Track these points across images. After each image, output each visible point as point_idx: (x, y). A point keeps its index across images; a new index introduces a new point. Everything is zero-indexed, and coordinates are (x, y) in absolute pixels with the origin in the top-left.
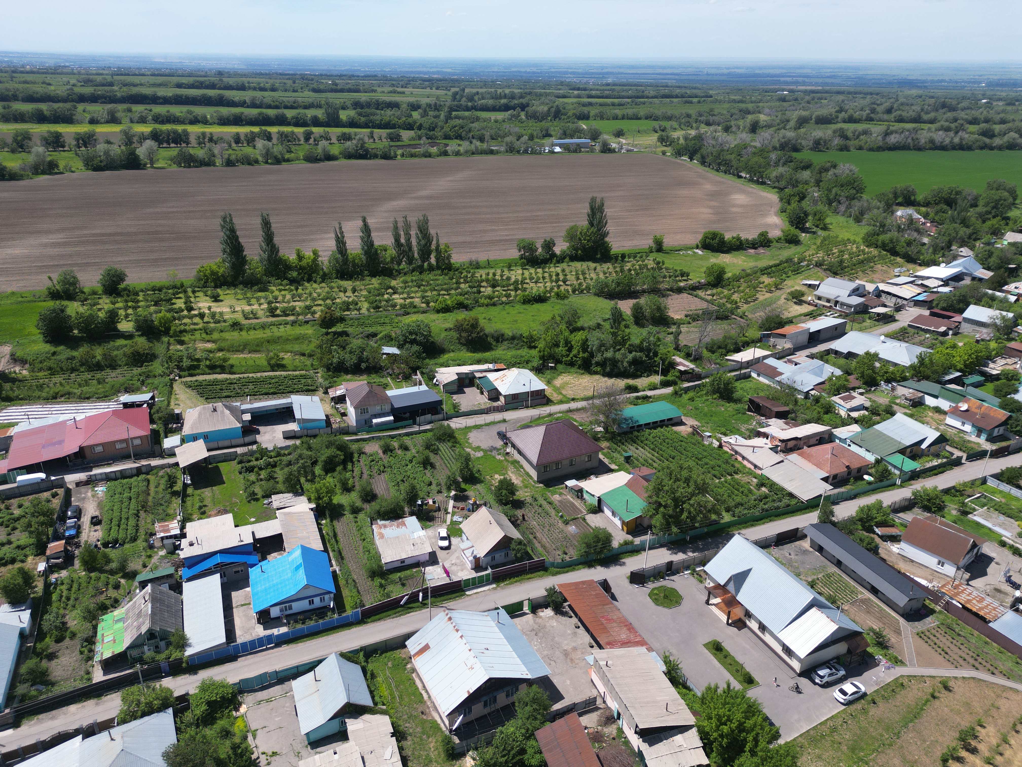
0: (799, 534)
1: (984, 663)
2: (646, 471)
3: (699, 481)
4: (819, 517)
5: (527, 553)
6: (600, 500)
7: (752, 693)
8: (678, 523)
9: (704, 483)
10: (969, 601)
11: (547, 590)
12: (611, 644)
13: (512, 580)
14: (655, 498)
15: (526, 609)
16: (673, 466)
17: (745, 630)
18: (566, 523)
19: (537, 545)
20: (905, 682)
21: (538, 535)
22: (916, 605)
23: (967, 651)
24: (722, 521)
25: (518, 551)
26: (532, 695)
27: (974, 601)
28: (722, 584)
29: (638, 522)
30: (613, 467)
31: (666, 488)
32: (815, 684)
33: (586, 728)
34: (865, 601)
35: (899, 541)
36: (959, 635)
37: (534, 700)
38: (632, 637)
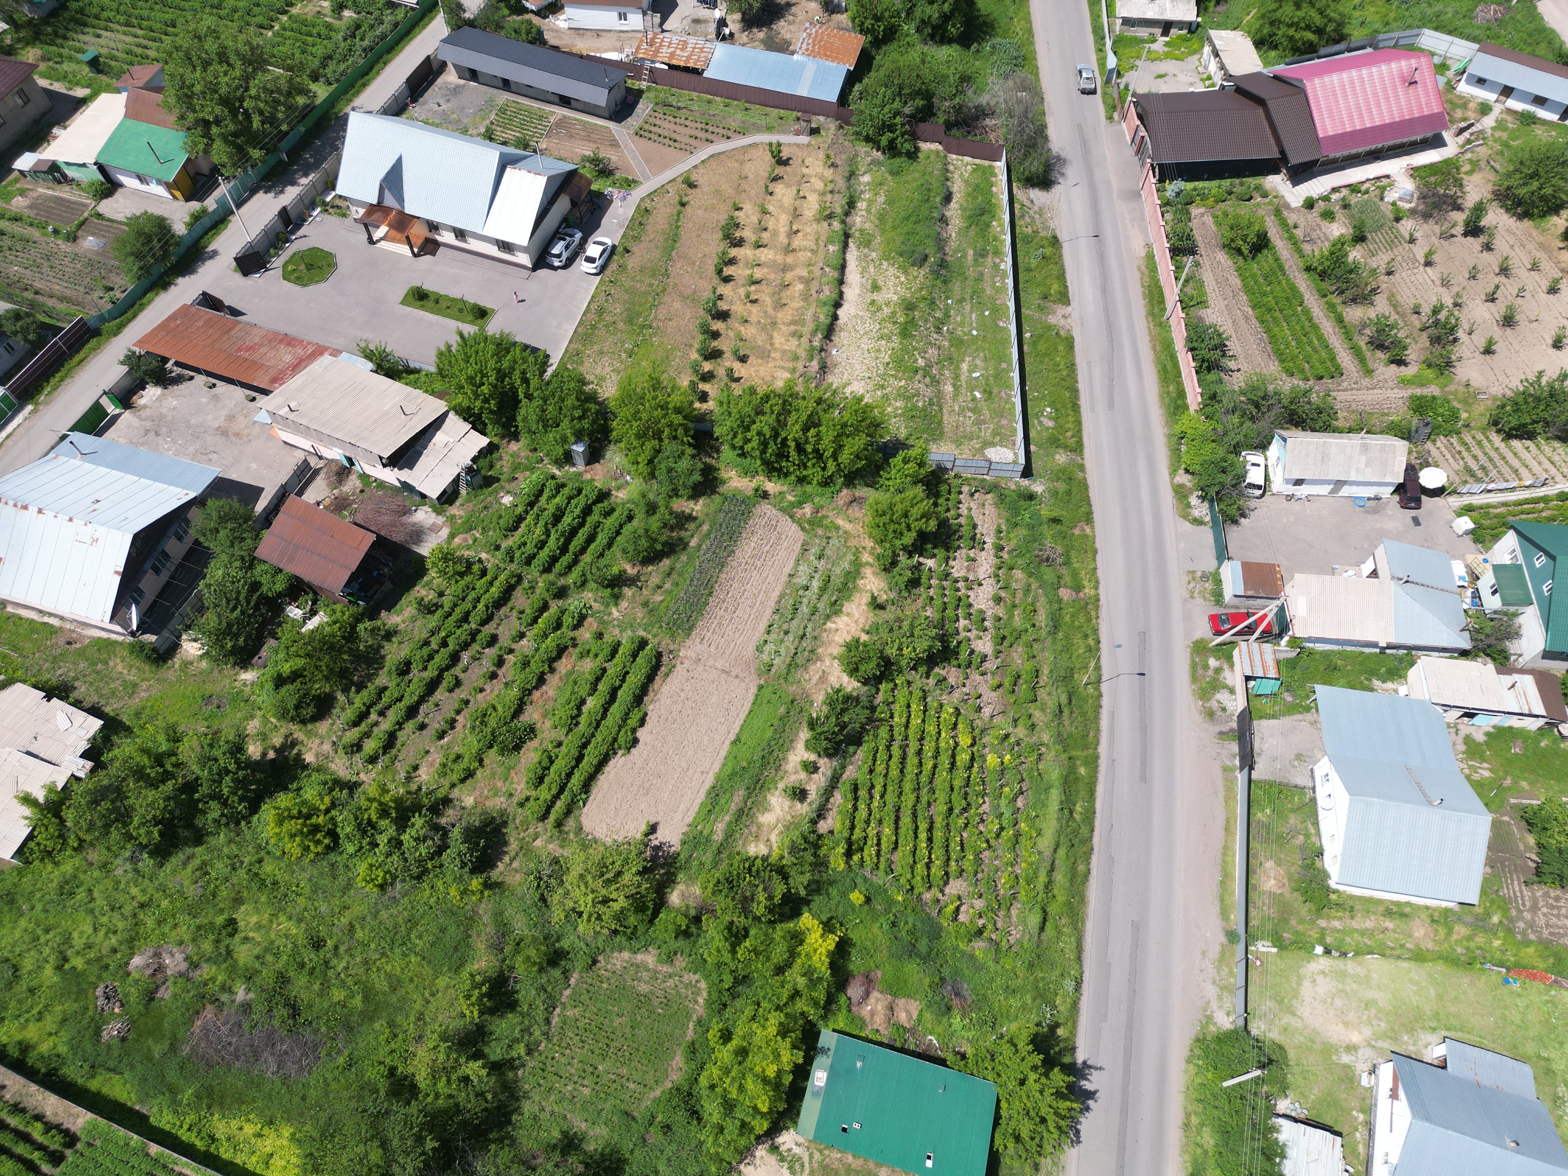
0: (435, 66)
1: (716, 130)
2: (144, 73)
3: (244, 49)
4: (448, 23)
5: (43, 325)
6: (101, 168)
7: (494, 327)
8: (254, 140)
9: (252, 49)
10: (672, 55)
11: (123, 363)
12: (279, 379)
13: (53, 381)
14: (191, 117)
15: (111, 409)
16: (185, 41)
17: (441, 249)
18: (73, 238)
19: (50, 302)
20: (648, 204)
21: (38, 285)
22: (619, 94)
23: (694, 125)
24: (318, 101)
25: (25, 330)
26: (214, 515)
27: (678, 52)
28: (375, 202)
29: (192, 172)
30: (80, 92)
31: (198, 88)
32: (555, 269)
33: (318, 504)
34: (562, 123)
35: (562, 8)
36: (679, 108)
37: (224, 519)
38: (300, 351)
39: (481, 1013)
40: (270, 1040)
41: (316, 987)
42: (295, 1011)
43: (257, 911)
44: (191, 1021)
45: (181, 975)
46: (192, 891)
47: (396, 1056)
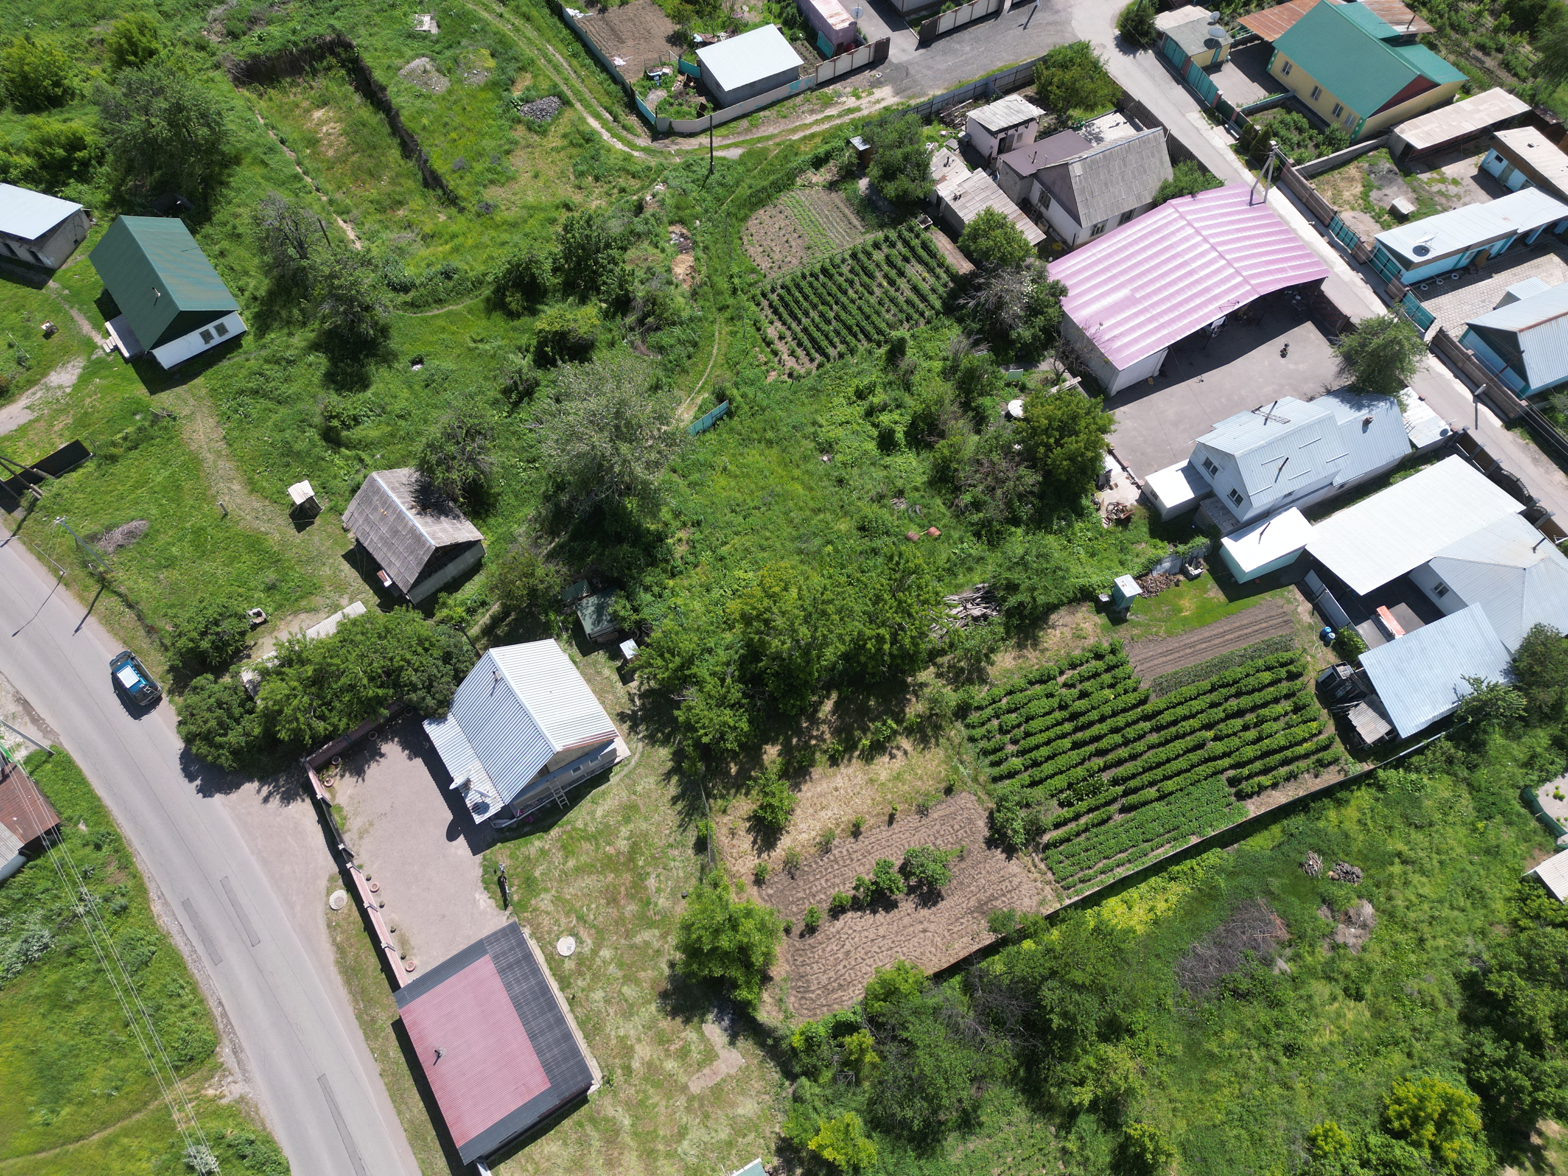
39: (1128, 1137)
40: (1226, 962)
41: (1249, 1024)
42: (1237, 994)
43: (1357, 1023)
44: (1283, 916)
45: (1332, 933)
46: (1412, 985)
47: (1142, 1045)
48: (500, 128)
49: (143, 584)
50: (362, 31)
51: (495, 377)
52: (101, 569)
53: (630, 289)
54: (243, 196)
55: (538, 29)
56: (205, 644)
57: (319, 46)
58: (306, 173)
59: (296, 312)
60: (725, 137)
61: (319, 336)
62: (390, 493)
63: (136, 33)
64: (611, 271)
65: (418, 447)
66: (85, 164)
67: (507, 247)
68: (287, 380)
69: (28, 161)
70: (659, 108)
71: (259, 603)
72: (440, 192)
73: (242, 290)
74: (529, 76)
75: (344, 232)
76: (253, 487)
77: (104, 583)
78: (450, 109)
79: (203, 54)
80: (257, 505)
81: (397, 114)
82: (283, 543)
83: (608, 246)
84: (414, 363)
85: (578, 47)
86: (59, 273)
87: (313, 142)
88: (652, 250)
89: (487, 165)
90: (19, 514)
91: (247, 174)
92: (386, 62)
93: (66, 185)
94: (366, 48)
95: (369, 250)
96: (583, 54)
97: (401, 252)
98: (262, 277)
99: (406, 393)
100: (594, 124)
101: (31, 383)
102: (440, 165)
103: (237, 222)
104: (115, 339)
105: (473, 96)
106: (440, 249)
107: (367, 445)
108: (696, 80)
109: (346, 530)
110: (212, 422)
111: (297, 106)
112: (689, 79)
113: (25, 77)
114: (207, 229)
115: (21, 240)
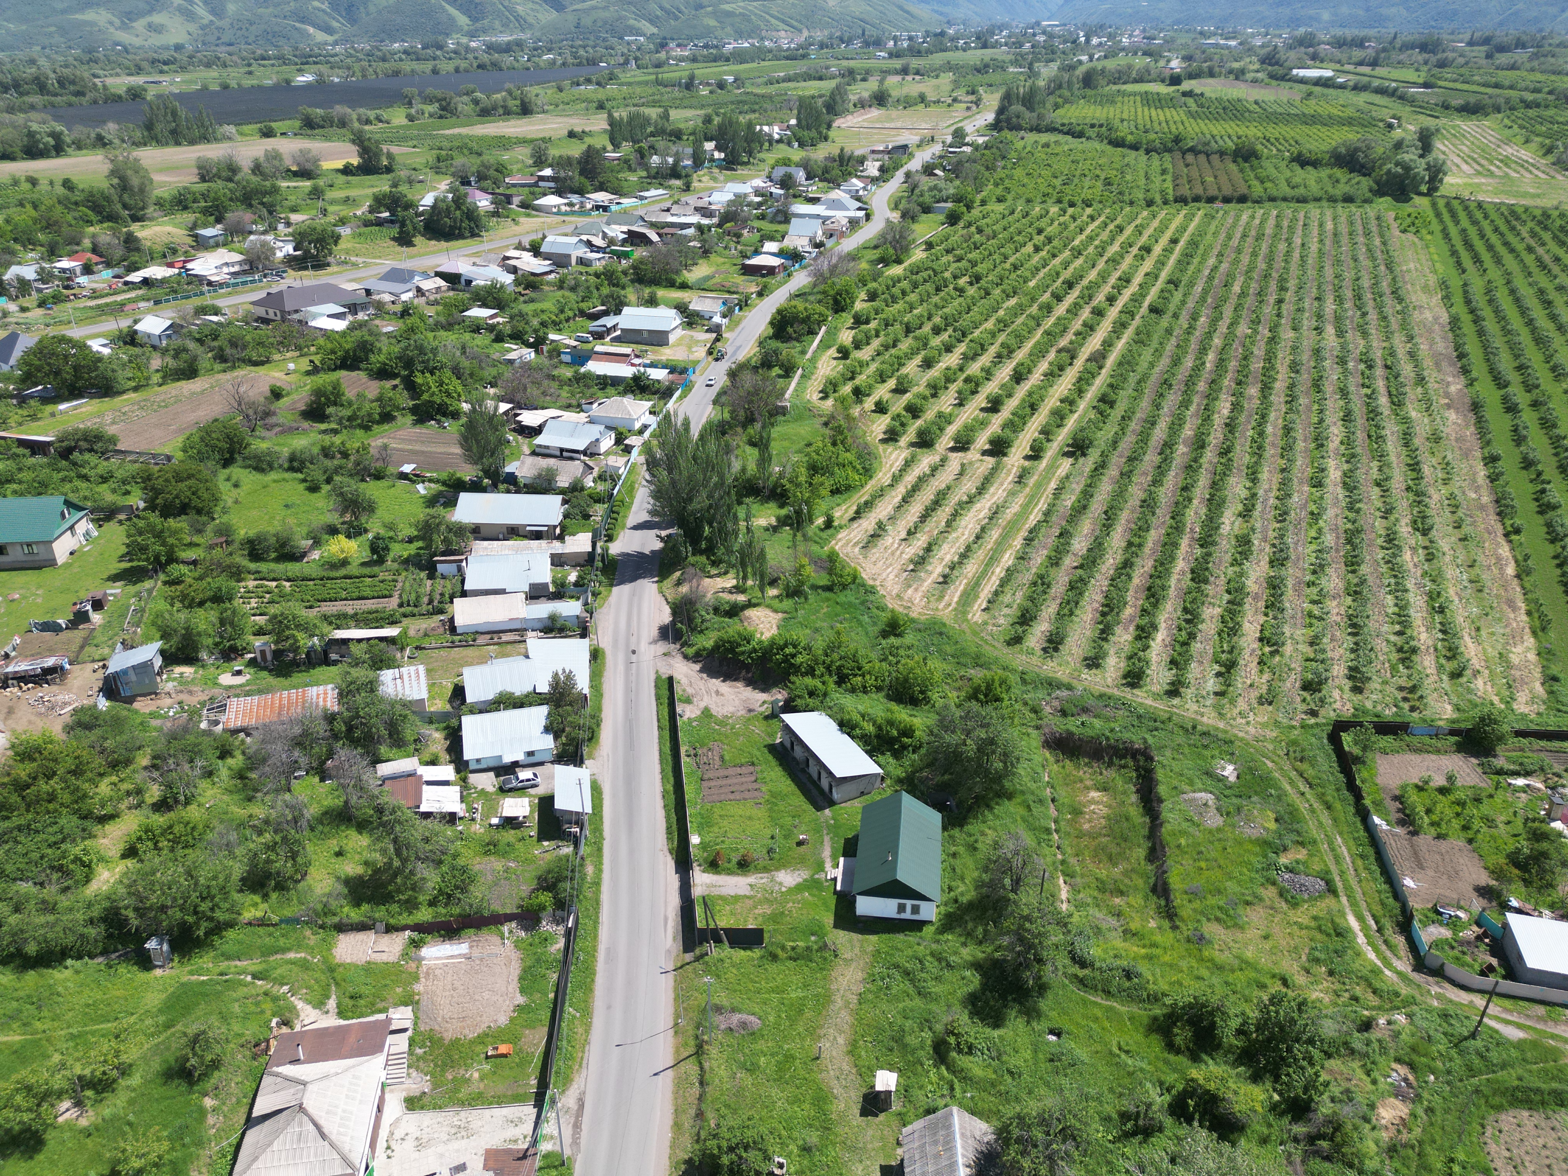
48: (1251, 880)
49: (722, 1073)
50: (1168, 753)
51: (1121, 1095)
52: (706, 1038)
53: (1316, 1098)
54: (998, 823)
55: (1335, 820)
56: (725, 1160)
57: (1126, 749)
58: (1057, 831)
59: (980, 929)
60: (1506, 1010)
61: (986, 959)
62: (958, 1136)
63: (997, 684)
64: (1303, 1068)
65: (1010, 1111)
66: (904, 747)
67: (1201, 983)
68: (937, 979)
69: (870, 728)
70: (1436, 944)
71: (788, 1156)
72: (1163, 903)
73: (950, 889)
74: (1305, 852)
75: (1060, 890)
76: (852, 1050)
77: (699, 1051)
78: (1211, 842)
79: (1033, 715)
80: (846, 1067)
81: (1161, 825)
82: (842, 1116)
83: (1311, 1041)
84: (1052, 1032)
85: (1370, 851)
86: (837, 807)
87: (1077, 812)
88: (1360, 1074)
89: (1221, 903)
90: (689, 957)
91: (1012, 809)
92: (1175, 783)
93: (883, 754)
94: (1164, 766)
95: (1070, 915)
96: (1372, 859)
97: (1098, 931)
98: (972, 888)
99: (1028, 1054)
100: (1353, 922)
101: (766, 869)
102: (1175, 880)
103: (981, 838)
104: (838, 873)
105: (1239, 843)
106: (1135, 949)
107: (966, 1078)
108: (1494, 939)
109: (899, 1144)
110: (860, 975)
111: (1081, 781)
112: (1485, 935)
113: (906, 680)
114: (956, 832)
115: (830, 774)
